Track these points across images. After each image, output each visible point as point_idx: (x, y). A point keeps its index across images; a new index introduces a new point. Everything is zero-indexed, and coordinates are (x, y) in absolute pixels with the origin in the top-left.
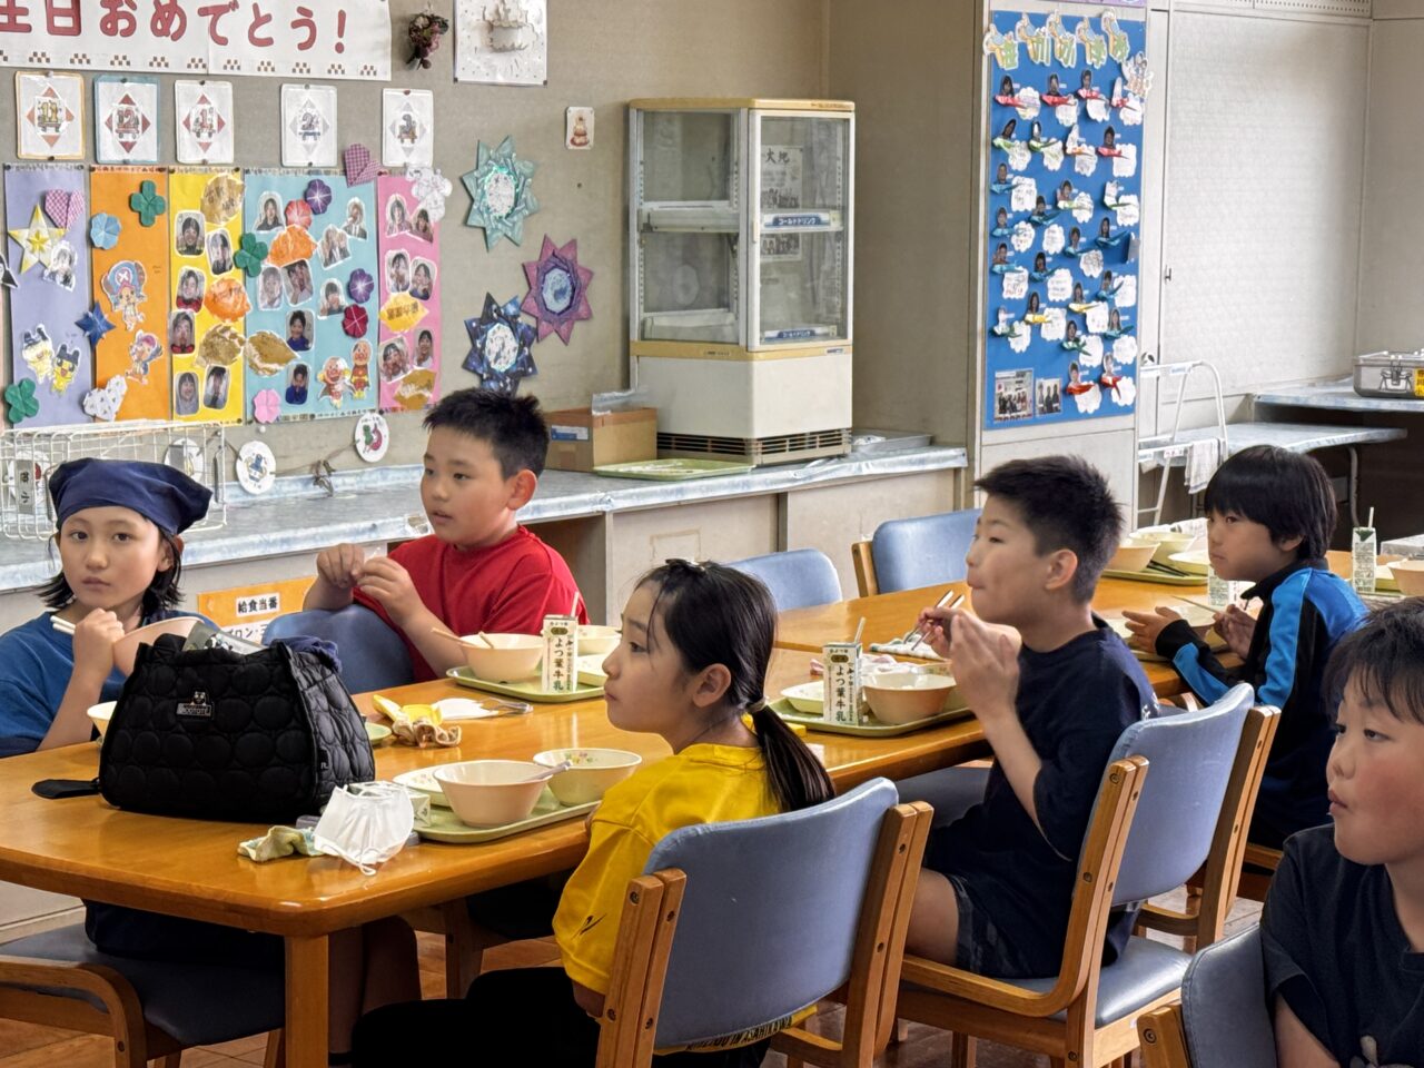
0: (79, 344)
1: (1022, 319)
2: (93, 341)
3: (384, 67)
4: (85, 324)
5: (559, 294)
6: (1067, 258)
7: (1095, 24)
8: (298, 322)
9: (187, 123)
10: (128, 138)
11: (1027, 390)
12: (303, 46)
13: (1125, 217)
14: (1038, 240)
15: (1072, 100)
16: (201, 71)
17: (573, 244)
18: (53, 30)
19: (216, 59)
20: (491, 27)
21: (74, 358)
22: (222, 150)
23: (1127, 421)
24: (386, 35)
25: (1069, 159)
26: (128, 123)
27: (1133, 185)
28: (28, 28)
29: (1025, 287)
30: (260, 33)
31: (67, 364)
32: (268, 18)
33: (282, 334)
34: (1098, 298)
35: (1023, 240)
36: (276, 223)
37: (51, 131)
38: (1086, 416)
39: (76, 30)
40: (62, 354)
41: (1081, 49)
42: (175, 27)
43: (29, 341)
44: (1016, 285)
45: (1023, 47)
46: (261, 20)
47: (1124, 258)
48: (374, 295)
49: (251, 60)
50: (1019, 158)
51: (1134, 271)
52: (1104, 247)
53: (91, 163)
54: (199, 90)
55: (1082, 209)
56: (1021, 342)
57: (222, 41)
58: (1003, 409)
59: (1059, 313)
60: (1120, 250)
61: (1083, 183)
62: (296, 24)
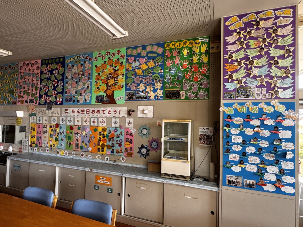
0: (88, 143)
1: (237, 165)
3: (126, 116)
5: (155, 145)
8: (113, 144)
9: (100, 122)
10: (94, 123)
11: (240, 180)
12: (115, 114)
14: (244, 149)
16: (102, 117)
17: (158, 139)
18: (87, 113)
20: (143, 111)
22: (105, 125)
28: (84, 113)
29: (238, 158)
30: (110, 113)
31: (86, 145)
32: (111, 111)
35: (238, 148)
36: (111, 133)
37: (86, 123)
39: (89, 113)
40: (86, 144)
46: (109, 111)
48: (123, 142)
49: (108, 115)
50: (235, 132)
53: (90, 126)
54: (102, 119)
57: (104, 114)
58: (230, 183)
62: (114, 112)
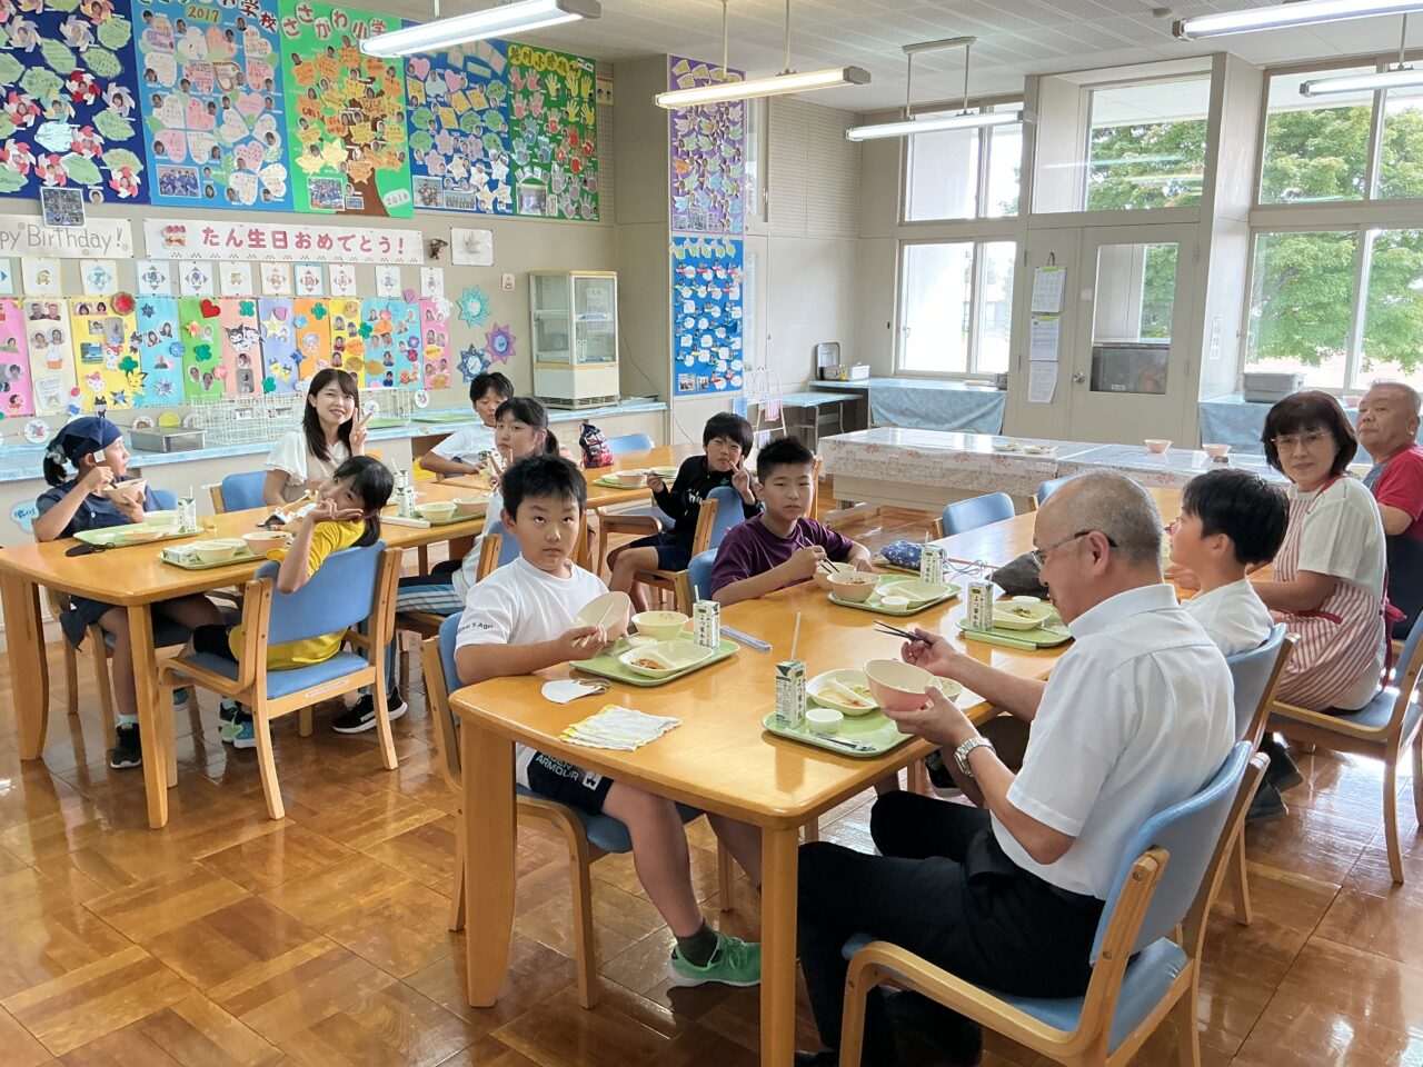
0: (292, 363)
1: (689, 354)
2: (298, 363)
3: (420, 258)
4: (294, 356)
5: (501, 345)
6: (708, 331)
7: (720, 242)
8: (388, 356)
9: (335, 281)
10: (310, 287)
11: (693, 381)
12: (384, 252)
13: (736, 313)
14: (697, 323)
15: (709, 271)
16: (340, 261)
17: (507, 327)
18: (275, 246)
19: (346, 256)
20: (467, 243)
21: (290, 369)
22: (351, 290)
23: (738, 392)
24: (421, 247)
25: (709, 294)
26: (310, 281)
27: (739, 303)
28: (264, 246)
29: (691, 342)
30: (365, 247)
31: (287, 372)
32: (369, 241)
33: (381, 360)
34: (723, 346)
35: (690, 323)
36: (376, 318)
37: (277, 284)
38: (720, 390)
39: (286, 246)
40: (285, 368)
41: (713, 251)
42: (328, 244)
43: (271, 363)
44: (687, 341)
45: (687, 251)
46: (365, 242)
47: (735, 330)
48: (420, 345)
49: (362, 257)
50: (686, 292)
51: (740, 335)
52: (726, 326)
53: (295, 296)
54: (340, 268)
55: (716, 312)
56: (689, 361)
57: (349, 250)
58: (682, 388)
59: (707, 352)
60: (733, 328)
61: (716, 302)
62: (381, 243)
